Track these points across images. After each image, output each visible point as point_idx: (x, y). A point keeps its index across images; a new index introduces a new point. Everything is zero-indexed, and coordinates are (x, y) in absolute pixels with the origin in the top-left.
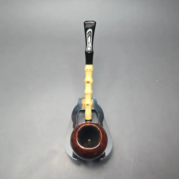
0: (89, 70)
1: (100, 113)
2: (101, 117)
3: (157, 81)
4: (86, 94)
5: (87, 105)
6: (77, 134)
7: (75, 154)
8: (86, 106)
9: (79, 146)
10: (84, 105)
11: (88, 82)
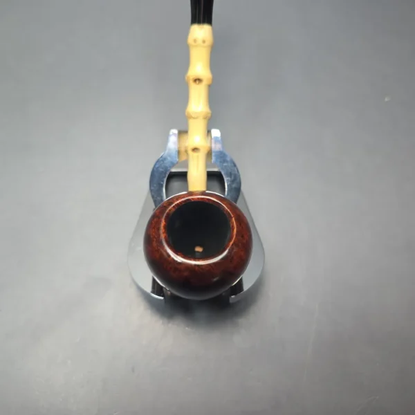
0: (200, 42)
1: (230, 175)
2: (234, 186)
3: (386, 100)
4: (190, 117)
5: (195, 150)
6: (163, 223)
7: (158, 284)
8: (190, 152)
9: (169, 256)
10: (186, 151)
11: (198, 80)
